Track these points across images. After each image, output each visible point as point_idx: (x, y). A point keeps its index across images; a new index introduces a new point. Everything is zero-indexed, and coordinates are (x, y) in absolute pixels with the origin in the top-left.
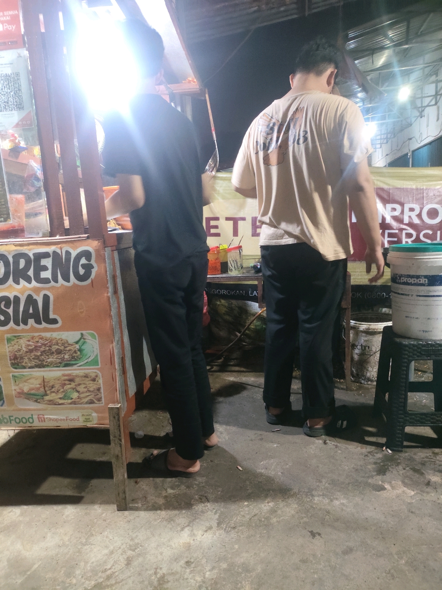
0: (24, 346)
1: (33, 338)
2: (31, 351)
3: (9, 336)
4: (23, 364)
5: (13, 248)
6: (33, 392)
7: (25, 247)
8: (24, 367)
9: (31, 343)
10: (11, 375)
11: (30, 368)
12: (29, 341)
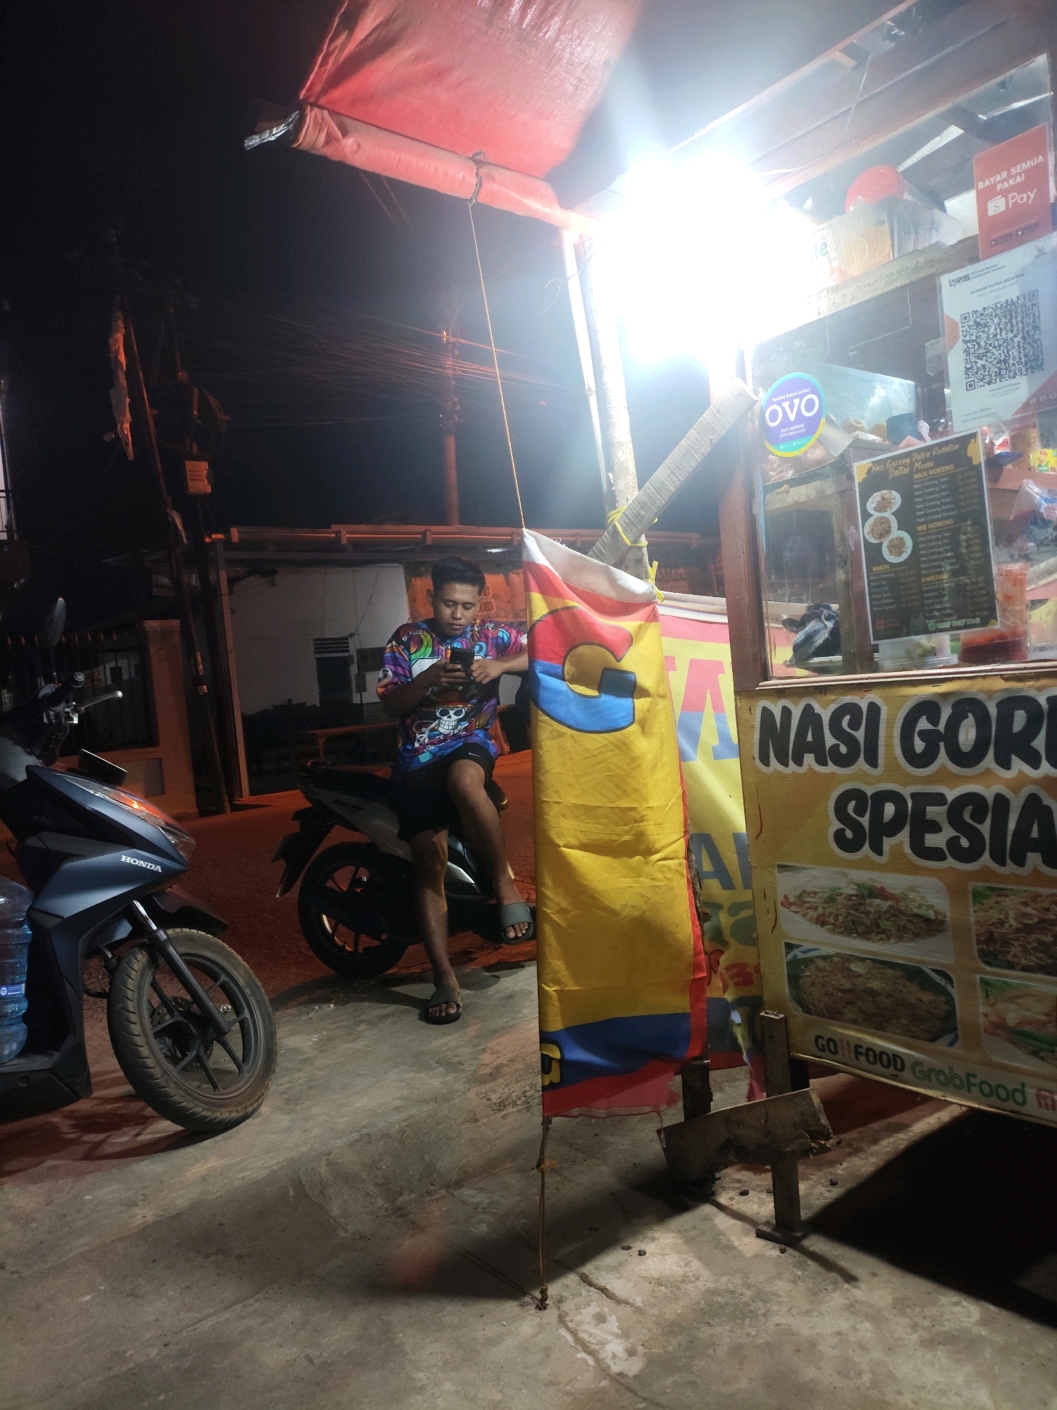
0: (1011, 914)
1: (1036, 897)
2: (1028, 929)
3: (979, 885)
4: (1009, 957)
5: (1002, 684)
6: (1027, 1028)
7: (1031, 683)
8: (1011, 966)
9: (1029, 910)
10: (978, 977)
11: (1024, 969)
12: (1025, 904)
